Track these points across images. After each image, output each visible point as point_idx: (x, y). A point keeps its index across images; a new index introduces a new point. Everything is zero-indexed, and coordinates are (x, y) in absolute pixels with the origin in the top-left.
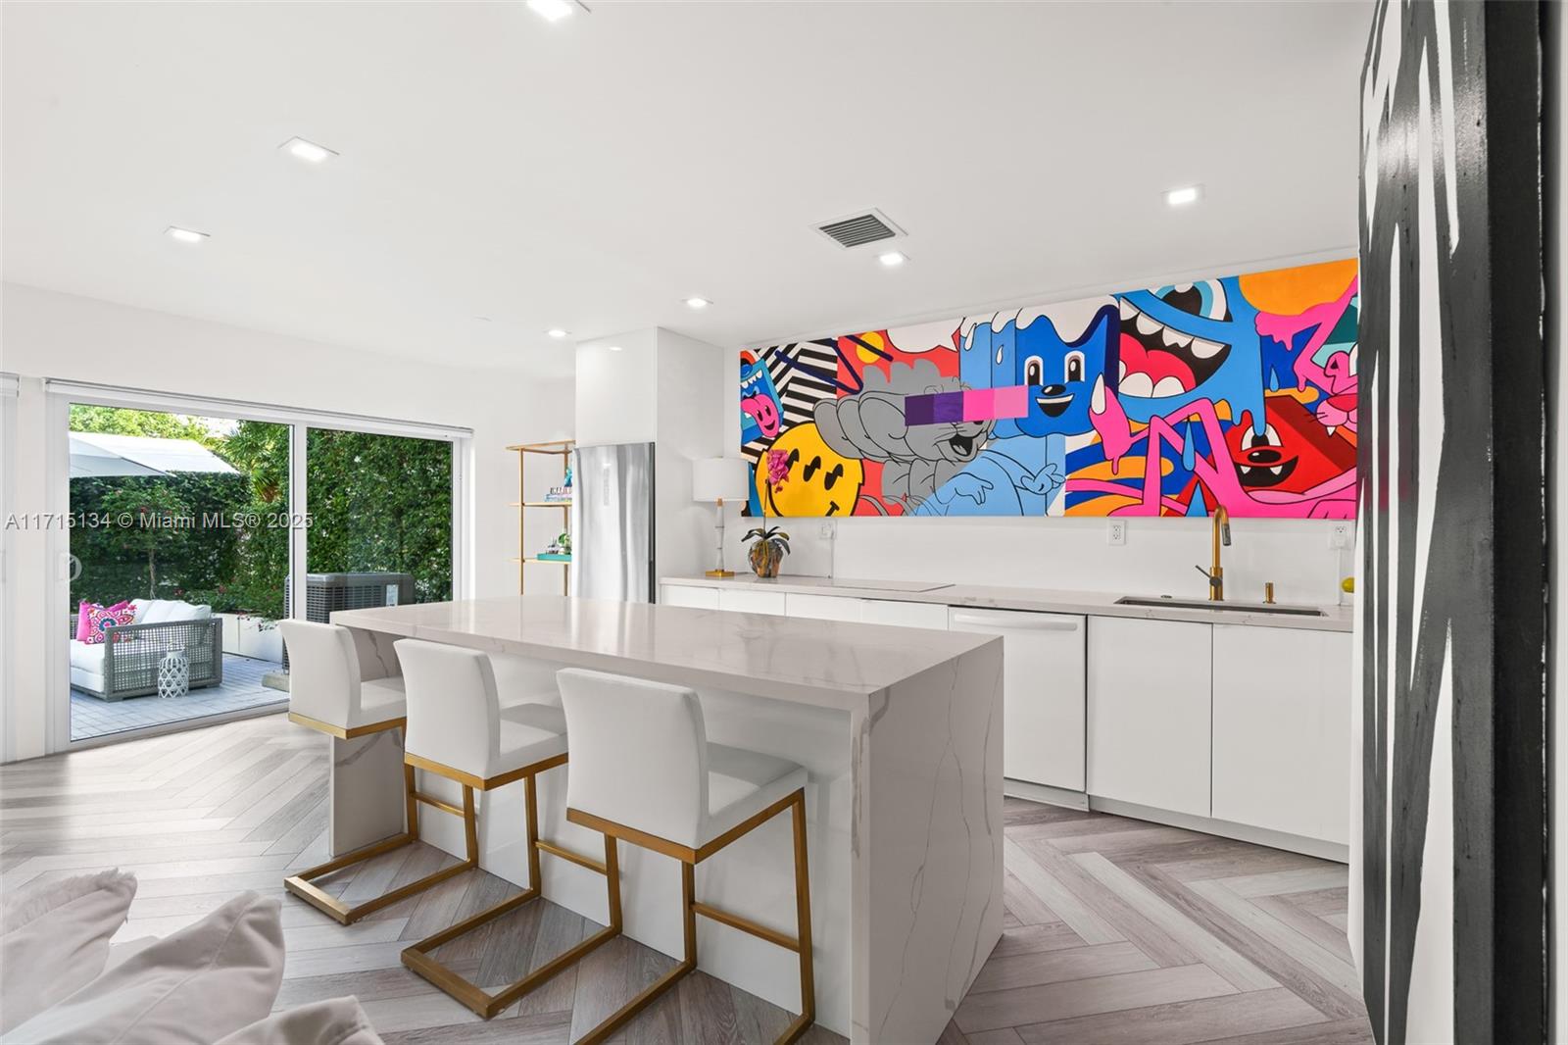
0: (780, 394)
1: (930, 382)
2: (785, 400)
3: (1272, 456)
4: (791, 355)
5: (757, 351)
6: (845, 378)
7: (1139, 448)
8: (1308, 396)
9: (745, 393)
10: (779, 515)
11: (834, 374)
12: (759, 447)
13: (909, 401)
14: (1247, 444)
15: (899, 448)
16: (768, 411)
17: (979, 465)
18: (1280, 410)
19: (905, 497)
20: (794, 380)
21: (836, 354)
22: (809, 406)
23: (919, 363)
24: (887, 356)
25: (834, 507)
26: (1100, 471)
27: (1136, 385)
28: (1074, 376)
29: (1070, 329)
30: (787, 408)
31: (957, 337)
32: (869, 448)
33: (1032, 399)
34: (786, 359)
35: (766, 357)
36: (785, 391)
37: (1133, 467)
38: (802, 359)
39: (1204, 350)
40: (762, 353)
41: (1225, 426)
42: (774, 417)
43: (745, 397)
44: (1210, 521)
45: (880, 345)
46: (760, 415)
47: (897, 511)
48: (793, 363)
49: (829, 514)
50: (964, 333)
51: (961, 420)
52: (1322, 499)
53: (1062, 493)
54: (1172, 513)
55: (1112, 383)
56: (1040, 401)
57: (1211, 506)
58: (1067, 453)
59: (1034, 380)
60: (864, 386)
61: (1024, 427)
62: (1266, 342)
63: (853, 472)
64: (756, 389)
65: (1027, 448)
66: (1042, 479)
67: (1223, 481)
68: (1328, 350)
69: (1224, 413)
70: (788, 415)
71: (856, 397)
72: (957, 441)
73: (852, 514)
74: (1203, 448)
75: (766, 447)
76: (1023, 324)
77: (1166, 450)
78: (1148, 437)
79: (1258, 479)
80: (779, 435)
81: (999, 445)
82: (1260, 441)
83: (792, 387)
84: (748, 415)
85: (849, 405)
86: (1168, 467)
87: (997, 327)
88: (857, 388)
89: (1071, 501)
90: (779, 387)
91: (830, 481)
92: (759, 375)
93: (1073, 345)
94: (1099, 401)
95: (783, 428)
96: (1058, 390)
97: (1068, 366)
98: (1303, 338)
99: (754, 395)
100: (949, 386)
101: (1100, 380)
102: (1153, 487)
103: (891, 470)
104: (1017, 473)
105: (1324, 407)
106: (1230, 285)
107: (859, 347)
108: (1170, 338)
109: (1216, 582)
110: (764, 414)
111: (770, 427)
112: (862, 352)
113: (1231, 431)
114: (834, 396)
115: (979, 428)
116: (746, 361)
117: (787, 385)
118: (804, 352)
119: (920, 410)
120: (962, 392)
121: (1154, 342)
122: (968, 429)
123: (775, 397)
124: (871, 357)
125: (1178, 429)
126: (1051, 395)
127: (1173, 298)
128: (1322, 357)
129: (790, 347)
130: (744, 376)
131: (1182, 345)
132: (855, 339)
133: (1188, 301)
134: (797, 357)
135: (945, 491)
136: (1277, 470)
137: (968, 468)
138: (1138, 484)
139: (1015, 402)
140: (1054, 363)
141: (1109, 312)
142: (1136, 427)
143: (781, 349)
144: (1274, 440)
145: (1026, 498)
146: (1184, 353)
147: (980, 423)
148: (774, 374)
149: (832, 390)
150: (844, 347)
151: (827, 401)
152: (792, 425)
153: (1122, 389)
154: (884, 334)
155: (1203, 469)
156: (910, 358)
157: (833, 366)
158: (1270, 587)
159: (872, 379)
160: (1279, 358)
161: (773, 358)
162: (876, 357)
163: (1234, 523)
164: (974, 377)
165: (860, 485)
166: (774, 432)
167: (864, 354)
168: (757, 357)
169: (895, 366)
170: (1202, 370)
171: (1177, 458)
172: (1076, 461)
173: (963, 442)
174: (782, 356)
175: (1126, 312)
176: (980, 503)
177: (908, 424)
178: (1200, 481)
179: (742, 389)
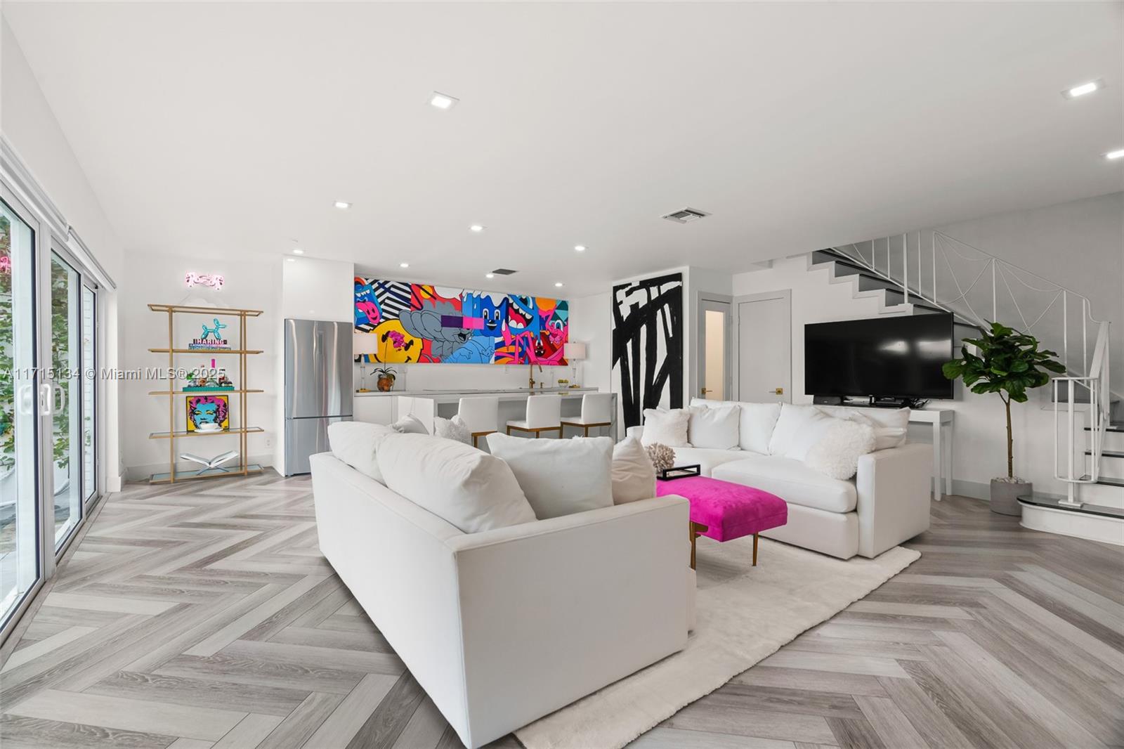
0: (381, 303)
1: (451, 311)
2: (383, 306)
3: (541, 348)
4: (387, 286)
5: (367, 279)
6: (414, 302)
7: (513, 343)
8: (548, 333)
9: (358, 299)
10: (379, 362)
11: (410, 300)
12: (368, 328)
13: (443, 317)
14: (537, 345)
15: (438, 336)
16: (373, 310)
17: (468, 345)
18: (543, 336)
19: (441, 356)
20: (388, 298)
21: (410, 291)
22: (397, 312)
23: (447, 303)
24: (434, 297)
25: (409, 359)
26: (503, 350)
27: (513, 324)
28: (497, 318)
29: (497, 302)
30: (384, 311)
31: (461, 295)
32: (426, 334)
33: (485, 324)
34: (384, 288)
35: (372, 283)
36: (383, 302)
37: (512, 349)
38: (392, 289)
39: (528, 317)
40: (370, 281)
41: (532, 338)
42: (377, 314)
43: (359, 301)
44: (529, 366)
45: (431, 293)
46: (368, 312)
47: (437, 361)
48: (388, 290)
49: (407, 362)
50: (463, 295)
51: (462, 327)
52: (551, 360)
53: (494, 356)
54: (521, 363)
55: (507, 322)
56: (488, 324)
57: (530, 362)
58: (496, 342)
59: (486, 317)
60: (424, 307)
61: (484, 333)
62: (540, 316)
63: (418, 345)
64: (366, 298)
65: (482, 339)
66: (488, 351)
67: (531, 353)
68: (551, 322)
69: (532, 336)
70: (384, 314)
71: (420, 312)
72: (461, 335)
73: (418, 362)
74: (528, 346)
75: (372, 328)
76: (483, 297)
77: (520, 345)
78: (515, 341)
79: (538, 355)
80: (379, 323)
81: (475, 338)
82: (539, 344)
83: (387, 301)
84: (361, 311)
85: (416, 314)
86: (520, 350)
87: (475, 296)
88: (420, 308)
89: (497, 359)
90: (380, 300)
91: (407, 347)
92: (368, 292)
93: (497, 308)
94: (504, 328)
95: (382, 320)
96: (493, 322)
97: (496, 315)
98: (547, 317)
99: (365, 300)
100: (458, 314)
101: (504, 321)
102: (517, 355)
103: (435, 345)
104: (480, 349)
105: (550, 336)
106: (533, 299)
107: (421, 290)
108: (521, 311)
109: (532, 383)
110: (371, 312)
111: (375, 319)
112: (422, 292)
113: (534, 340)
114: (410, 310)
115: (468, 331)
116: (358, 284)
117: (384, 300)
118: (393, 286)
119: (447, 321)
120: (462, 318)
121: (517, 311)
122: (464, 331)
123: (378, 305)
124: (427, 296)
125: (523, 338)
126: (490, 323)
127: (521, 299)
128: (550, 324)
129: (386, 282)
130: (356, 290)
131: (524, 313)
132: (420, 287)
133: (525, 301)
134: (390, 287)
135: (456, 354)
136: (542, 352)
137: (464, 346)
138: (513, 354)
139: (479, 324)
140: (492, 313)
141: (506, 299)
142: (513, 337)
143: (381, 282)
144: (542, 344)
145: (482, 359)
146: (524, 316)
147: (468, 329)
148: (377, 293)
149: (409, 307)
150: (416, 289)
151: (406, 311)
152: (387, 319)
153: (510, 324)
154: (432, 287)
155: (528, 351)
156: (443, 300)
157: (409, 296)
158: (542, 383)
159: (427, 305)
160: (543, 322)
161: (376, 285)
162: (430, 297)
163: (542, 366)
164: (467, 312)
165: (421, 350)
166: (377, 321)
167: (422, 293)
168: (367, 283)
169: (437, 303)
170: (527, 322)
171: (522, 347)
172: (498, 345)
173: (463, 336)
174: (381, 286)
175: (511, 301)
176: (468, 359)
177: (442, 326)
178: (527, 354)
179: (356, 297)
